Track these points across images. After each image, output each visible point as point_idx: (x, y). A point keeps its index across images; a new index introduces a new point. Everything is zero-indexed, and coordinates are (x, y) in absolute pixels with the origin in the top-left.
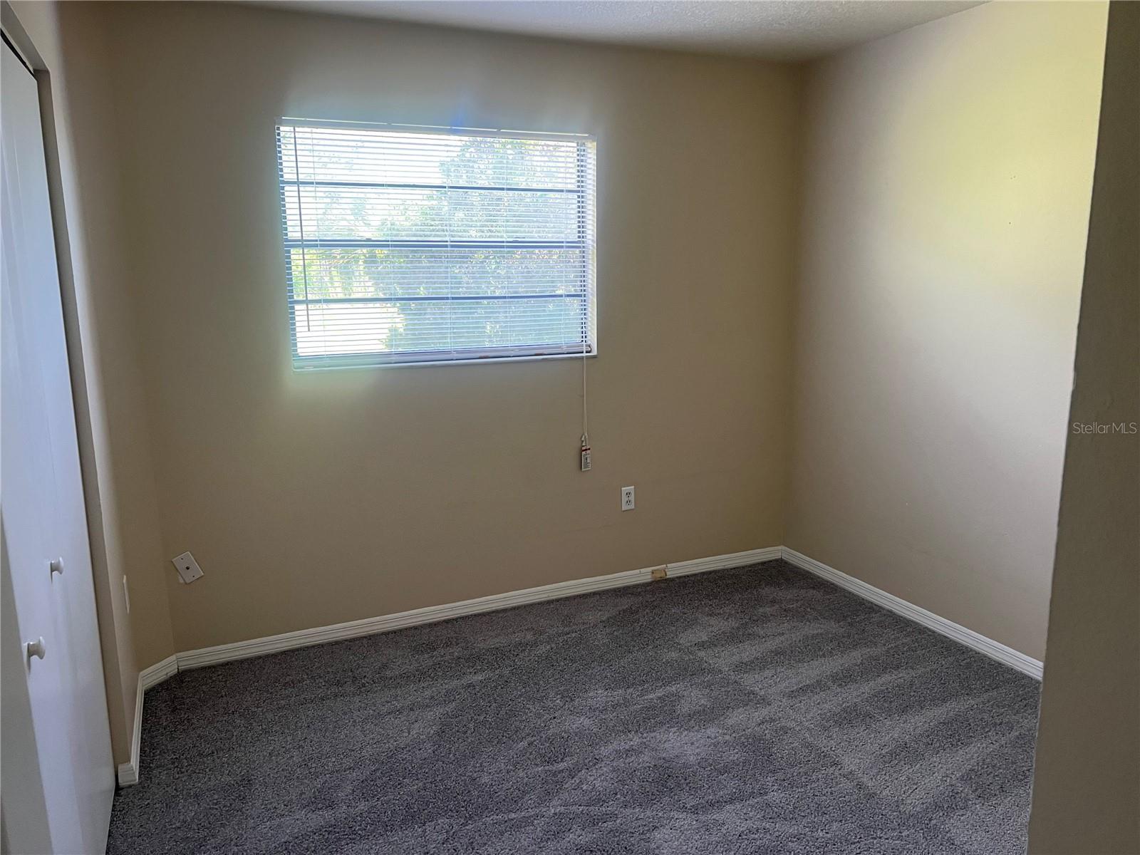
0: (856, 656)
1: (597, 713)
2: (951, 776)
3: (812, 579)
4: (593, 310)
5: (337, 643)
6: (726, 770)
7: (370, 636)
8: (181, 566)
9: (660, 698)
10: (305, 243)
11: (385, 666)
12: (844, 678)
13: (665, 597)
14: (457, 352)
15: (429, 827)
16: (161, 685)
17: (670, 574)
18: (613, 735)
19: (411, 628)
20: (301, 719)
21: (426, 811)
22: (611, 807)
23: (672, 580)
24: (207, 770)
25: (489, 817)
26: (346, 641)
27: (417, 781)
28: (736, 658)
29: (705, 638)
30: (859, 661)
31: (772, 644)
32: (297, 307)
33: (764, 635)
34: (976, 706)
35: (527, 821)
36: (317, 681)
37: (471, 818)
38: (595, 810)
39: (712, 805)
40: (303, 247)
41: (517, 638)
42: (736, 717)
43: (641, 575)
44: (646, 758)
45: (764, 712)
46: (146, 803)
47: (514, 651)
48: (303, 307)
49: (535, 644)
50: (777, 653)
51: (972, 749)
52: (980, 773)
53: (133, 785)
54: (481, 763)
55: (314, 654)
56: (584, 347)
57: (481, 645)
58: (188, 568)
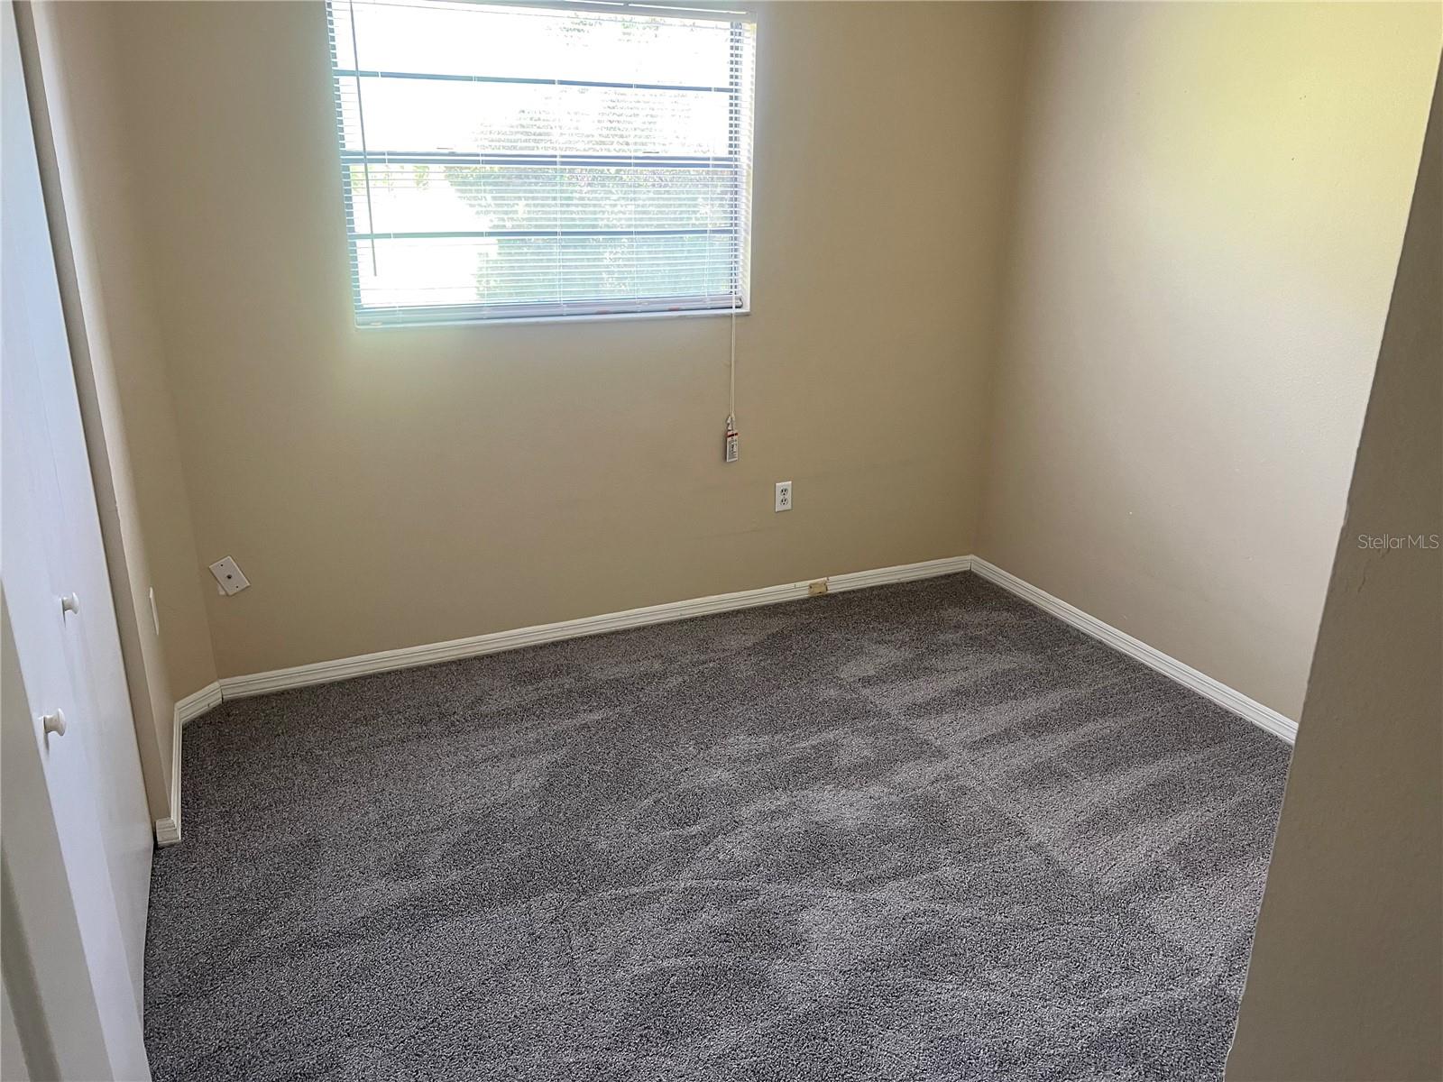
0: (1052, 700)
1: (738, 765)
2: (1156, 850)
3: (1007, 598)
4: (746, 251)
5: (419, 668)
6: (890, 839)
7: (460, 660)
8: (221, 575)
9: (814, 747)
10: (368, 157)
11: (479, 700)
12: (1039, 726)
13: (825, 618)
14: (569, 305)
15: (534, 903)
16: (202, 717)
17: (832, 589)
18: (757, 792)
19: (510, 652)
20: (377, 766)
21: (531, 883)
22: (750, 882)
23: (834, 596)
24: (265, 827)
25: (607, 891)
26: (431, 666)
27: (519, 846)
28: (908, 699)
29: (872, 673)
30: (1058, 706)
31: (951, 682)
32: (359, 243)
33: (943, 669)
34: (1193, 765)
35: (651, 897)
36: (396, 718)
37: (584, 892)
38: (733, 884)
39: (872, 881)
40: (366, 162)
41: (643, 667)
42: (907, 773)
43: (797, 590)
44: (795, 821)
45: (940, 767)
46: (192, 866)
47: (638, 683)
48: (368, 242)
49: (664, 675)
50: (958, 693)
51: (1184, 818)
52: (1191, 846)
53: (175, 844)
54: (598, 825)
55: (391, 682)
56: (734, 301)
57: (598, 675)
58: (229, 577)
